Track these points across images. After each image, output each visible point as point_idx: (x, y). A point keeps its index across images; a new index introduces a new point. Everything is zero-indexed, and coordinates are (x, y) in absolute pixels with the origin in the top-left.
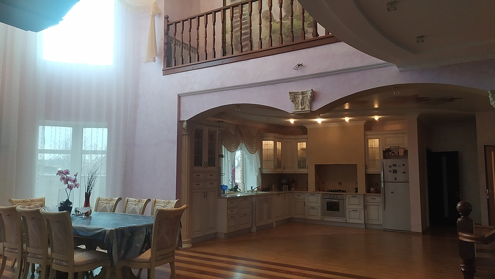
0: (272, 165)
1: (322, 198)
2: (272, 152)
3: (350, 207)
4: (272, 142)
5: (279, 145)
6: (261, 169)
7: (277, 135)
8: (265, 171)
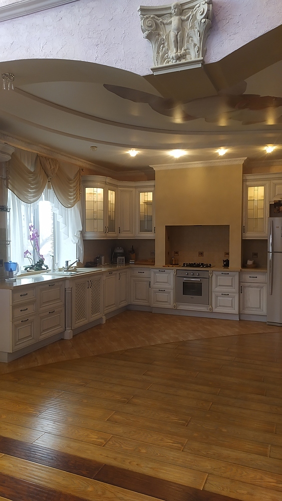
0: (100, 226)
1: (177, 276)
2: (100, 206)
3: (218, 289)
4: (100, 191)
5: (112, 196)
6: (82, 233)
7: (108, 180)
8: (90, 236)
